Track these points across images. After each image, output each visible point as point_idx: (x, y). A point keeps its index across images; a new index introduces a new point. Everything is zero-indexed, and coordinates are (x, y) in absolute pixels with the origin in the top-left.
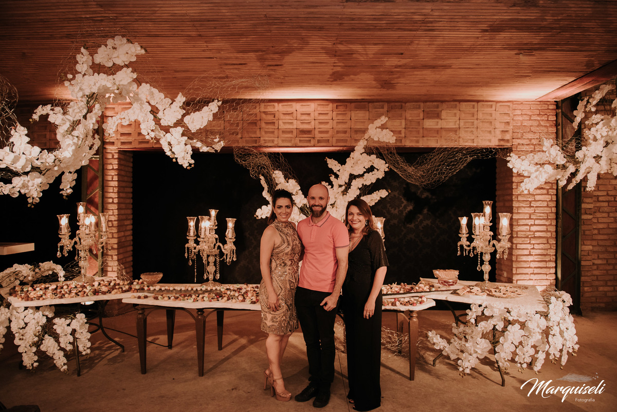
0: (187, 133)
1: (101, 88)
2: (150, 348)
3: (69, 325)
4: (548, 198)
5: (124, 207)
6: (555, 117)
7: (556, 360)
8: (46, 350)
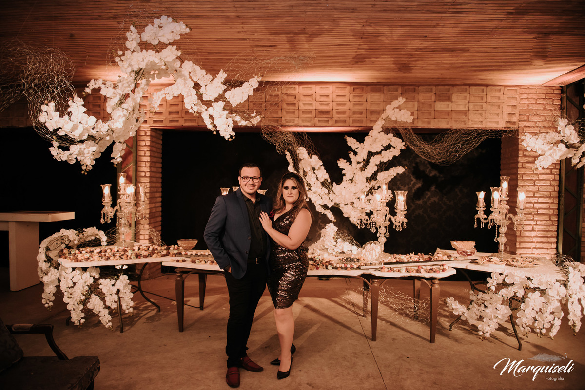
0: (228, 107)
1: (149, 64)
3: (113, 285)
4: (551, 177)
5: (155, 181)
6: (560, 101)
8: (92, 308)
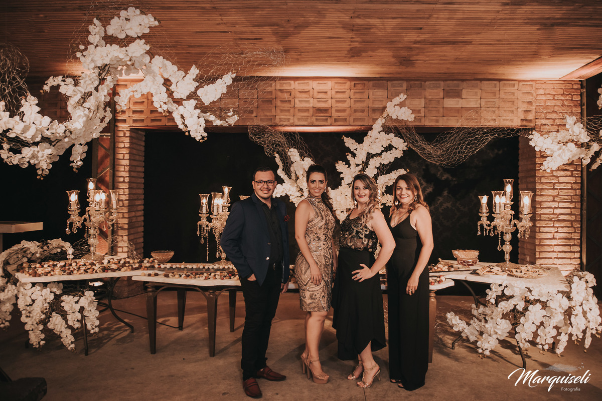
1: (114, 59)
2: (161, 330)
3: (77, 302)
4: (572, 180)
5: (135, 187)
6: (579, 96)
7: (579, 341)
8: (53, 328)
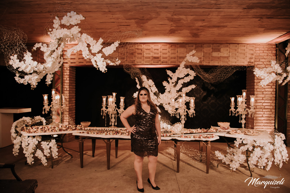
0: (104, 56)
1: (64, 35)
3: (48, 145)
4: (271, 90)
5: (72, 92)
6: (275, 51)
7: (278, 165)
8: (38, 156)
